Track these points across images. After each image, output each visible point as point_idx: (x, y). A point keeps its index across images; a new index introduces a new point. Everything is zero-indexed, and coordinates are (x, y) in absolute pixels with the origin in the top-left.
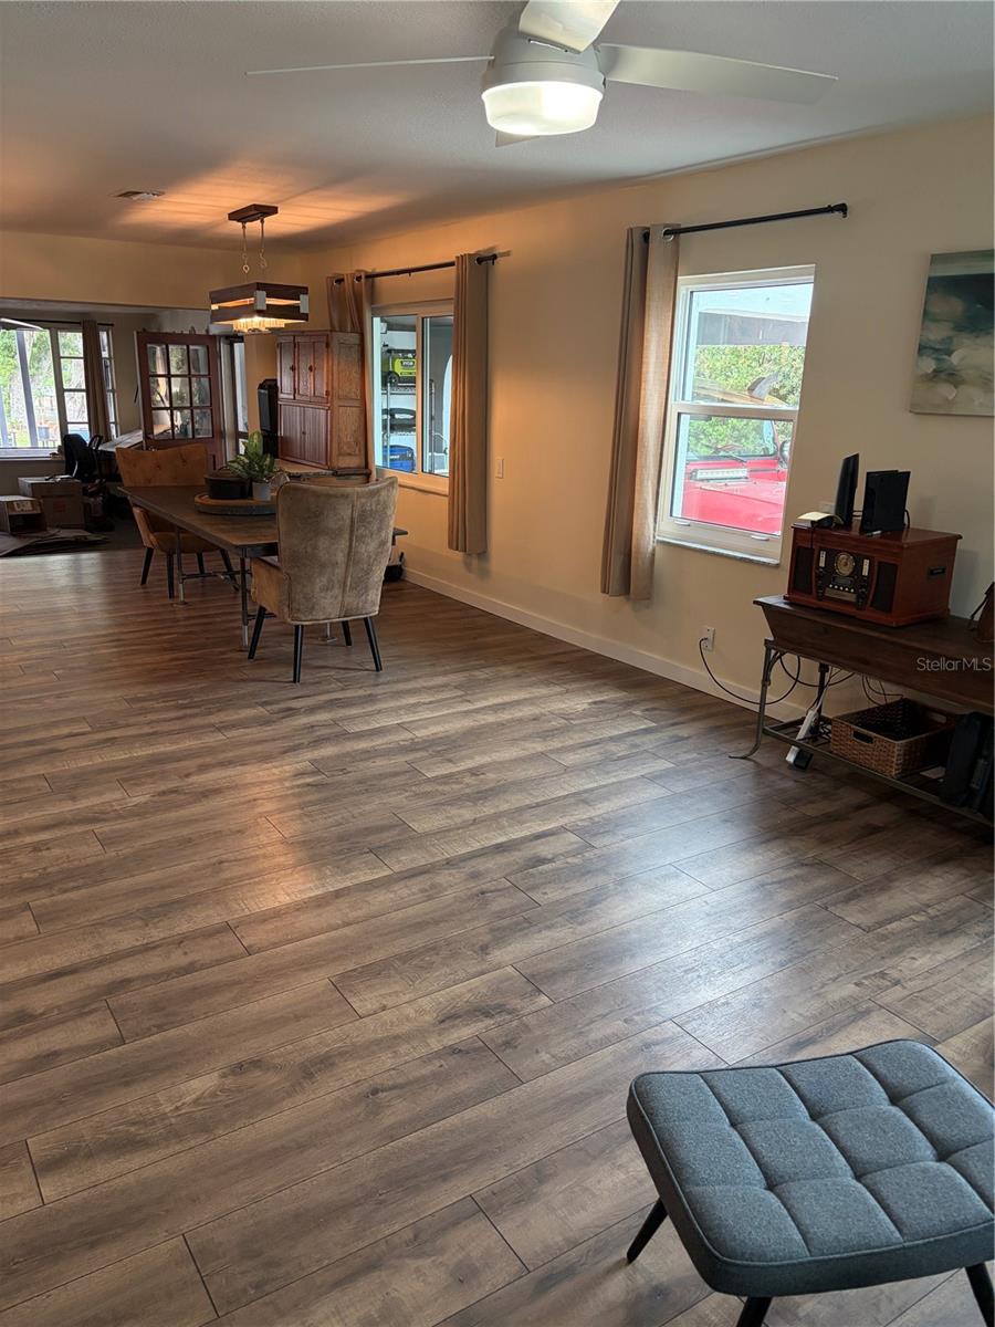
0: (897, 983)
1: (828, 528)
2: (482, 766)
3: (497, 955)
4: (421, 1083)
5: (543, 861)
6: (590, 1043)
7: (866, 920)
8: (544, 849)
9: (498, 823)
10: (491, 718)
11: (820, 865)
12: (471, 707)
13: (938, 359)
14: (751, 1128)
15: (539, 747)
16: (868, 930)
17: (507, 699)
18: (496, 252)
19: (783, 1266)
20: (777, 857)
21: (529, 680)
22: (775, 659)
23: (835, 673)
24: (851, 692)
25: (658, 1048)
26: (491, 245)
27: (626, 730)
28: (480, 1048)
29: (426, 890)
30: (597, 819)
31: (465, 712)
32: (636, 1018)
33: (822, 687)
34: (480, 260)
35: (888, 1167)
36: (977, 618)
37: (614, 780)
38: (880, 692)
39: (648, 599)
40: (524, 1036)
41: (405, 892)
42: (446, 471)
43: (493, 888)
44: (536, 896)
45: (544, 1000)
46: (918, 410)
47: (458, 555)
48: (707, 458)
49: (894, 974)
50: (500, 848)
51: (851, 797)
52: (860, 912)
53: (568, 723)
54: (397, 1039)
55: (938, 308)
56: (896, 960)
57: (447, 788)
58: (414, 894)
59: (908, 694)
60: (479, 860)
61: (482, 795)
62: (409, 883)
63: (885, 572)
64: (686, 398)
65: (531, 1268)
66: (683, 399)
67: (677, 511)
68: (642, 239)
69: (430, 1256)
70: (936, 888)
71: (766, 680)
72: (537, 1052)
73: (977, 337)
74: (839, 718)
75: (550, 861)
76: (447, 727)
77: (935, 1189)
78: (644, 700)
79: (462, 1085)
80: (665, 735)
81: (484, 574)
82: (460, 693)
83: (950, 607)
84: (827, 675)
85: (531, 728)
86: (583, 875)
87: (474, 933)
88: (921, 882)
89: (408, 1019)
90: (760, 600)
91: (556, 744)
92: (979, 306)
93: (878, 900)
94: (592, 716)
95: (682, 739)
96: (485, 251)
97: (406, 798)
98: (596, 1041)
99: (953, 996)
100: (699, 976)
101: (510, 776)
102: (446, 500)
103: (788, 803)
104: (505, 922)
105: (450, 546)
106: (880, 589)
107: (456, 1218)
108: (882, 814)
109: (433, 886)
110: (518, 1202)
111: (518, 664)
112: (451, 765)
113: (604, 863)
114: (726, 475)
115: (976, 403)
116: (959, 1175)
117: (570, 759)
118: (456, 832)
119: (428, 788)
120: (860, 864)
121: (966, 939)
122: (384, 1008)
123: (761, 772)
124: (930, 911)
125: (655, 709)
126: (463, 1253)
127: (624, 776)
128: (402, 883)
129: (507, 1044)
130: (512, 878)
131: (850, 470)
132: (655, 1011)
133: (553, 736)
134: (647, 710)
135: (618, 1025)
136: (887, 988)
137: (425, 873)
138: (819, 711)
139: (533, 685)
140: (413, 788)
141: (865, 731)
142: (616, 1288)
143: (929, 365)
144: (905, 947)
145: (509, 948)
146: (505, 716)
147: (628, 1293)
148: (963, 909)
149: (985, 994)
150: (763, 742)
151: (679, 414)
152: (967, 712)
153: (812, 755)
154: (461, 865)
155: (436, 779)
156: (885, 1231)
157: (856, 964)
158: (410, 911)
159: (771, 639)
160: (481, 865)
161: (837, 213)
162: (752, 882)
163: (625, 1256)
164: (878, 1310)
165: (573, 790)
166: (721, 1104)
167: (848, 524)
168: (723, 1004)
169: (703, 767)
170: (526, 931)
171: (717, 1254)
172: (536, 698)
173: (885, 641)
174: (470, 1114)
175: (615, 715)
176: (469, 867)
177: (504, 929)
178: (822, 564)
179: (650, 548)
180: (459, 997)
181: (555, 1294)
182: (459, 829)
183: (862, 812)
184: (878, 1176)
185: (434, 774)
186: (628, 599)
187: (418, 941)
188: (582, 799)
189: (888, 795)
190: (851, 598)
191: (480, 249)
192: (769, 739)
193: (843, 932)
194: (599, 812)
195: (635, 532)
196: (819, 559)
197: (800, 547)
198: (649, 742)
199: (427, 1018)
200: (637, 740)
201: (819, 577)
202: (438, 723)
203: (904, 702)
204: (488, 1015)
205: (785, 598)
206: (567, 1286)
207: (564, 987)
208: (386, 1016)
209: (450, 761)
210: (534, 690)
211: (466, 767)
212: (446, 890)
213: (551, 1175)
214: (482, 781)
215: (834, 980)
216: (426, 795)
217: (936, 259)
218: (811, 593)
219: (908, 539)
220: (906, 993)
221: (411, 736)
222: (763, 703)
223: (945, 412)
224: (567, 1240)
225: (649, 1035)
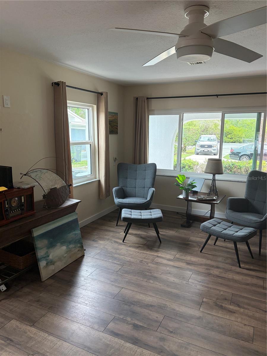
13: (46, 260)
28: (232, 302)
54: (249, 317)
73: (54, 248)
89: (242, 319)
92: (51, 239)
115: (60, 266)
122: (245, 325)
143: (44, 263)
178: (7, 206)
190: (20, 212)
199: (237, 315)
208: (247, 323)
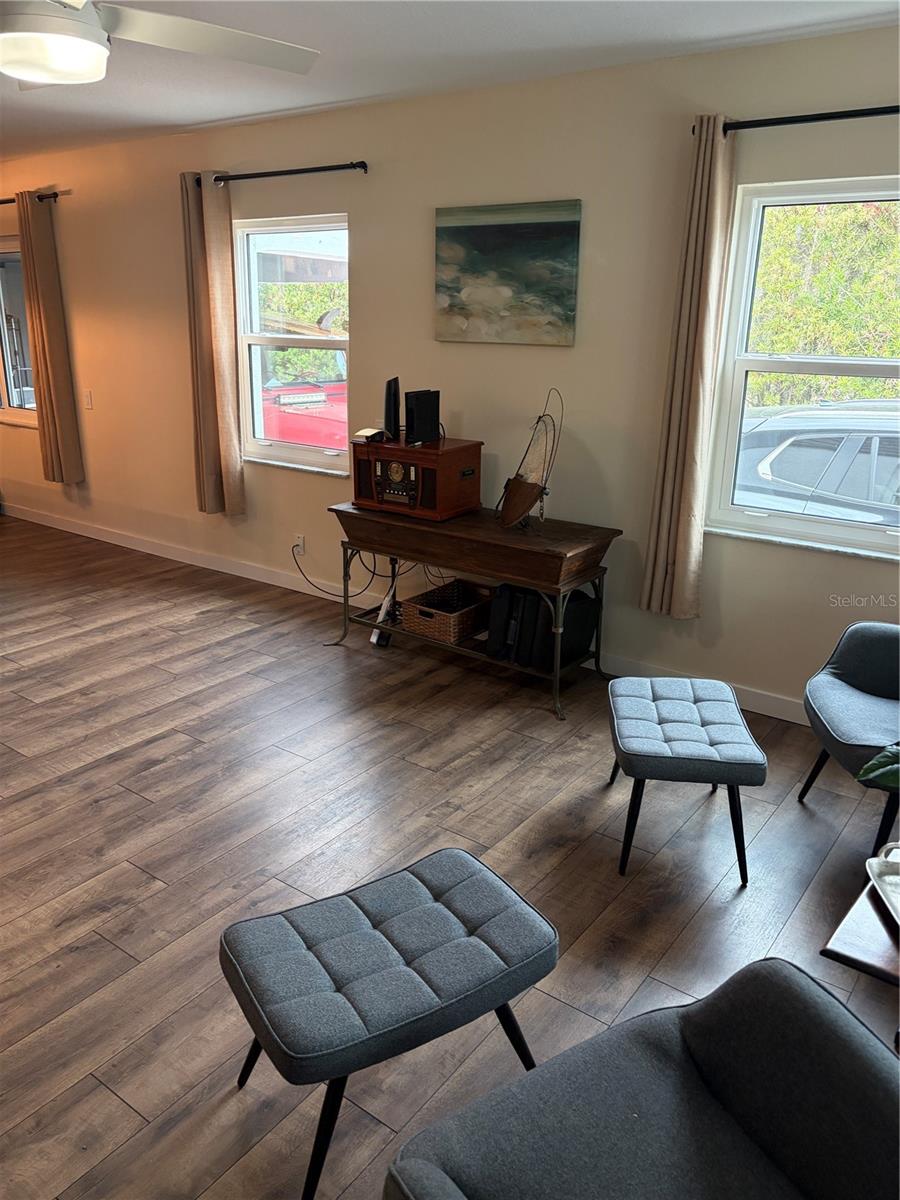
0: (458, 808)
1: (381, 441)
2: (92, 685)
3: (112, 854)
4: (39, 986)
5: (155, 762)
6: (203, 912)
7: (434, 762)
8: (155, 752)
9: (109, 735)
10: (99, 639)
11: (399, 724)
12: (79, 631)
13: (451, 296)
14: (323, 947)
15: (149, 660)
16: (436, 770)
17: (115, 619)
18: (57, 191)
19: (347, 1048)
20: (364, 723)
21: (137, 599)
22: (353, 555)
23: (404, 565)
24: (418, 578)
25: (262, 904)
26: (51, 183)
27: (232, 634)
28: (98, 941)
29: (40, 809)
30: (205, 718)
31: (72, 637)
32: (244, 882)
33: (394, 576)
34: (41, 198)
35: (430, 950)
36: (500, 508)
37: (221, 680)
38: (437, 576)
39: (243, 513)
40: (140, 920)
41: (16, 814)
42: (33, 405)
43: (107, 795)
44: (148, 795)
45: (159, 884)
46: (441, 338)
47: (57, 486)
48: (289, 384)
49: (456, 801)
50: (113, 758)
51: (424, 663)
52: (430, 757)
53: (177, 633)
54: (13, 951)
55: (445, 254)
56: (458, 789)
57: (56, 711)
58: (25, 815)
59: (459, 575)
60: (92, 772)
61: (94, 712)
62: (19, 805)
63: (428, 475)
64: (254, 330)
65: (150, 1119)
66: (252, 331)
67: (260, 433)
68: (195, 185)
69: (53, 1136)
70: (487, 728)
71: (347, 576)
72: (153, 932)
73: (478, 278)
74: (407, 601)
75: (163, 761)
76: (55, 653)
77: (465, 958)
78: (249, 605)
79: (79, 980)
80: (267, 634)
81: (86, 502)
82: (68, 619)
83: (482, 501)
84: (397, 566)
85: (140, 644)
86: (194, 768)
87: (88, 839)
88: (477, 725)
89: (23, 931)
90: (333, 507)
91: (165, 655)
92: (476, 252)
93: (445, 744)
94: (199, 625)
95: (282, 635)
96: (44, 189)
97: (13, 726)
98: (208, 910)
99: (500, 809)
100: (298, 836)
101: (122, 690)
102: (37, 432)
103: (373, 676)
104: (120, 824)
105: (47, 477)
106: (426, 490)
107: (78, 1096)
108: (447, 675)
109: (45, 805)
110: (137, 1067)
111: (125, 585)
112: (60, 688)
113: (213, 755)
114: (306, 400)
115: (483, 332)
116: (483, 943)
117: (179, 667)
118: (66, 750)
119: (37, 713)
120: (431, 718)
121: (509, 763)
123: (350, 654)
124: (482, 746)
125: (258, 612)
126: (86, 1125)
127: (230, 675)
128: (13, 807)
129: (124, 931)
130: (125, 783)
131: (393, 391)
132: (262, 872)
133: (162, 647)
134: (252, 614)
135: (228, 892)
136: (451, 813)
137: (36, 793)
138: (394, 596)
139: (140, 603)
140: (21, 716)
141: (426, 609)
142: (230, 1113)
143: (445, 301)
144: (464, 778)
145: (124, 846)
146: (114, 635)
147: (240, 1114)
148: (507, 740)
149: (523, 803)
150: (350, 629)
151: (250, 346)
152: (497, 584)
153: (390, 635)
154: (74, 779)
155: (43, 705)
156: (429, 998)
157: (427, 799)
158: (21, 832)
159: (347, 540)
160: (94, 776)
161: (358, 169)
162: (344, 748)
163: (236, 1084)
164: (445, 1067)
165: (183, 695)
166: (299, 933)
167: (396, 438)
168: (319, 855)
169: (302, 657)
170: (140, 828)
171: (293, 1054)
172: (144, 615)
173: (432, 533)
174: (88, 1003)
175: (221, 622)
176: (82, 781)
177: (119, 829)
178: (379, 473)
179: (239, 468)
180: (75, 899)
181: (174, 1133)
182: (70, 747)
183: (433, 675)
184: (423, 959)
185: (42, 700)
186: (225, 515)
187: (32, 857)
188: (191, 701)
189: (450, 659)
190: (405, 500)
191: (41, 186)
192: (356, 626)
193: (416, 776)
194: (207, 711)
195: (222, 453)
196: (375, 470)
197: (360, 460)
198: (253, 642)
199: (43, 925)
200: (242, 642)
201: (377, 484)
202: (46, 651)
203: (458, 581)
204: (104, 908)
205: (353, 504)
206: (184, 1125)
207: (177, 870)
209: (59, 685)
210: (141, 608)
211: (77, 688)
212: (58, 805)
213: (168, 1035)
214: (92, 698)
215: (410, 816)
216: (35, 720)
217: (440, 212)
218: (372, 498)
219: (445, 447)
220: (465, 814)
221: (16, 666)
222: (346, 596)
223: (460, 340)
224: (183, 1086)
225: (256, 894)
